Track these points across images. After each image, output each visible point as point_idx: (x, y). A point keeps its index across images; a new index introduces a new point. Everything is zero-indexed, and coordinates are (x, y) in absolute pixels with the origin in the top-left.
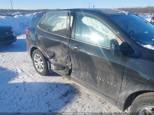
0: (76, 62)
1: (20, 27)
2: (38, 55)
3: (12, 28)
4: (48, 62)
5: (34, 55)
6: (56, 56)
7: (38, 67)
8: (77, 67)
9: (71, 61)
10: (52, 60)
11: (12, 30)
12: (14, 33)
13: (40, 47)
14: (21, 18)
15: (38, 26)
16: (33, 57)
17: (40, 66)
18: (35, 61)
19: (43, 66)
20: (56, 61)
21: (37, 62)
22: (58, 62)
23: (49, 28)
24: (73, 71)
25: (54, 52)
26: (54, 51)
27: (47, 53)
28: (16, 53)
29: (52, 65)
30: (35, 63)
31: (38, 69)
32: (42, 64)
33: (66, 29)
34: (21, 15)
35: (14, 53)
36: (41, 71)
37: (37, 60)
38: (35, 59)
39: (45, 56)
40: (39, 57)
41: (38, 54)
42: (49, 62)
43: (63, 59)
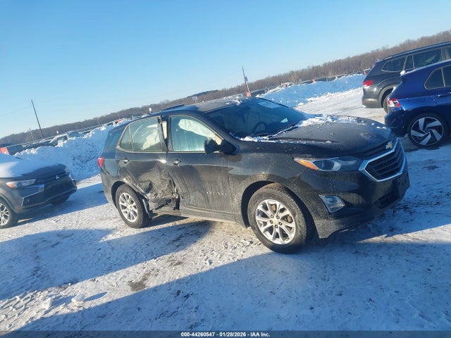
0: (181, 183)
1: (74, 165)
2: (125, 194)
3: (65, 167)
4: (143, 200)
5: (119, 197)
6: (155, 187)
7: (129, 216)
8: (184, 191)
9: (175, 186)
10: (148, 195)
11: (66, 170)
12: (70, 176)
13: (127, 179)
14: (73, 144)
15: (118, 147)
16: (118, 200)
17: (132, 213)
18: (122, 206)
19: (136, 211)
20: (156, 195)
21: (125, 208)
22: (159, 196)
23: (137, 146)
24: (181, 199)
25: (149, 181)
26: (150, 178)
27: (139, 185)
28: (81, 211)
29: (149, 203)
30: (123, 211)
31: (129, 220)
32: (135, 207)
33: (160, 143)
34: (74, 138)
35: (77, 212)
36: (135, 220)
37: (125, 205)
38: (121, 203)
39: (137, 191)
40: (128, 196)
41: (126, 192)
42: (145, 199)
43: (165, 187)
